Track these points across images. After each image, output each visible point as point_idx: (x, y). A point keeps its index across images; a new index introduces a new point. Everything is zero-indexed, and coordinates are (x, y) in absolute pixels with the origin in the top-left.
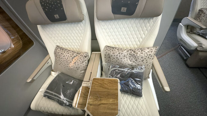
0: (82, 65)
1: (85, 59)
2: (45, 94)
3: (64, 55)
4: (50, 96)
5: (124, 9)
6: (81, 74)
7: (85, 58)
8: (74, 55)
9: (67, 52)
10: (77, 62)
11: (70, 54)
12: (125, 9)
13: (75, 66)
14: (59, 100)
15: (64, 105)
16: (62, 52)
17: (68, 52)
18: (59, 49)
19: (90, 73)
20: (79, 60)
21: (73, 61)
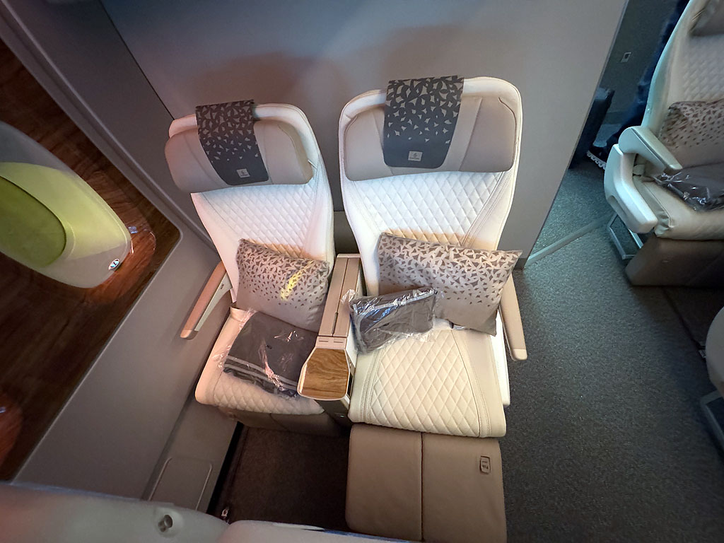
0: (313, 294)
1: (321, 278)
2: (227, 365)
3: (263, 267)
4: (240, 372)
5: (415, 156)
6: (312, 315)
7: (319, 276)
8: (290, 268)
9: (271, 258)
10: (299, 288)
11: (280, 264)
12: (419, 155)
13: (294, 296)
14: (262, 380)
15: (276, 390)
16: (258, 258)
17: (274, 260)
18: (250, 251)
19: (334, 316)
20: (305, 283)
21: (288, 283)
